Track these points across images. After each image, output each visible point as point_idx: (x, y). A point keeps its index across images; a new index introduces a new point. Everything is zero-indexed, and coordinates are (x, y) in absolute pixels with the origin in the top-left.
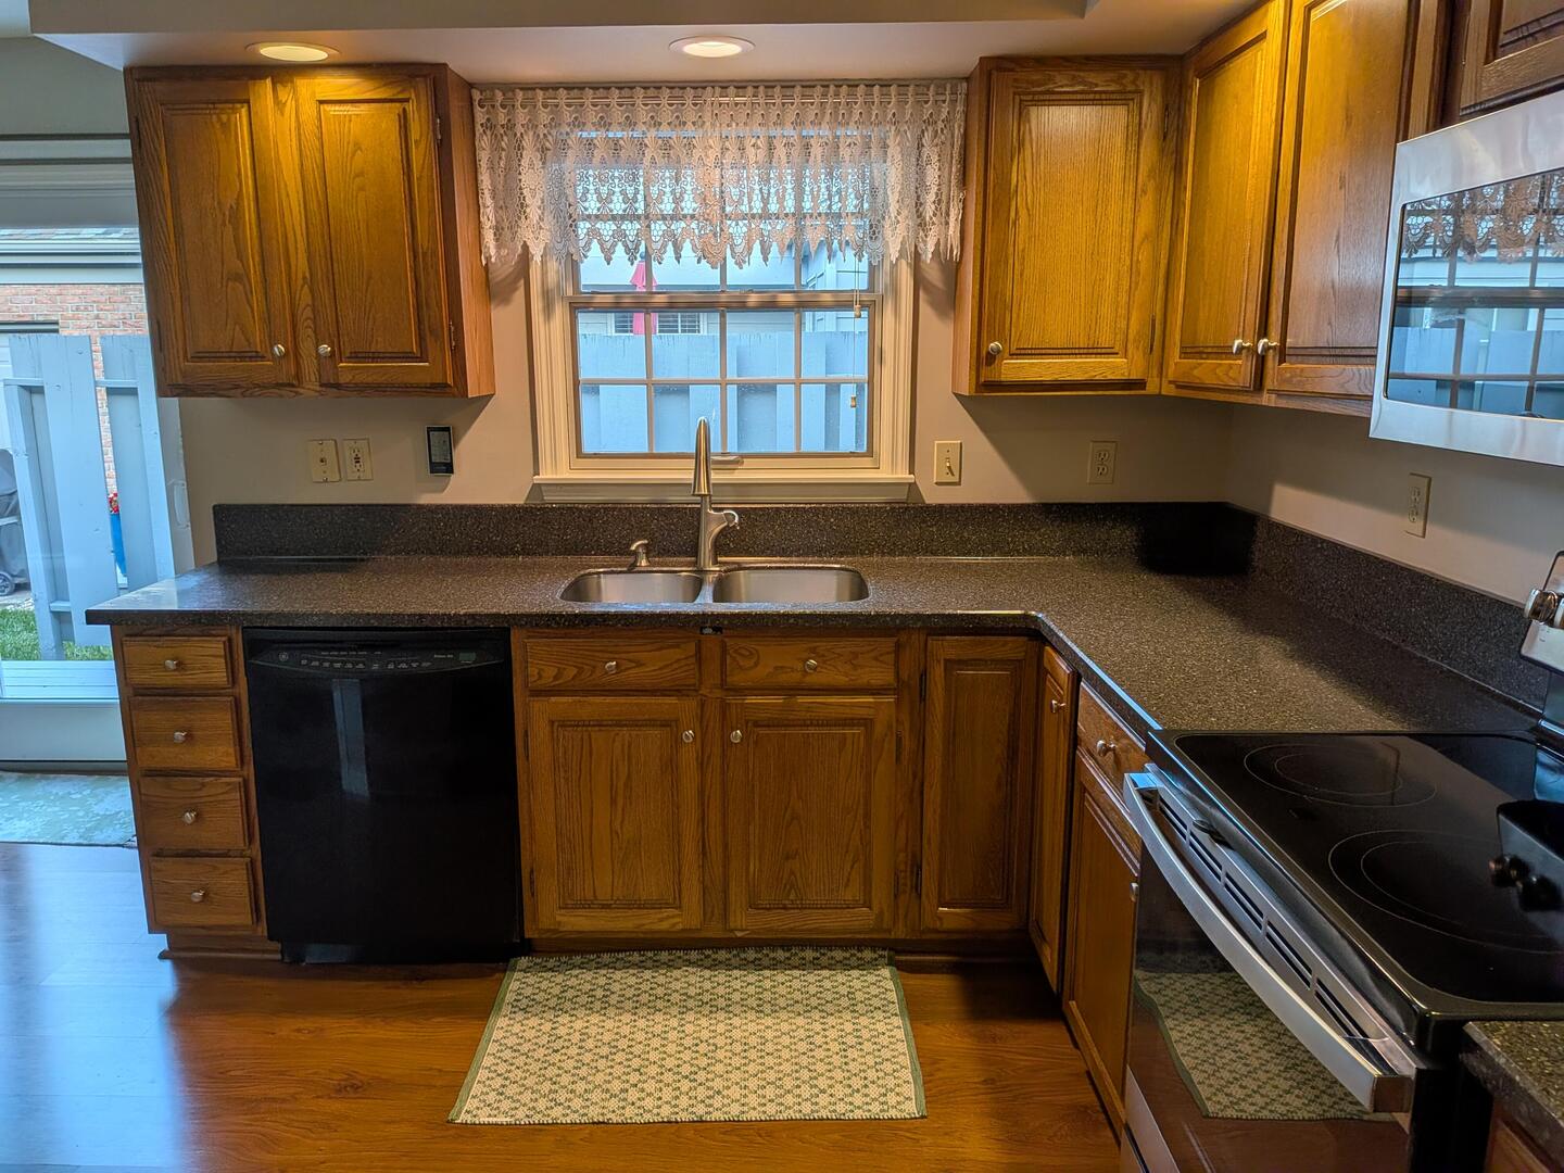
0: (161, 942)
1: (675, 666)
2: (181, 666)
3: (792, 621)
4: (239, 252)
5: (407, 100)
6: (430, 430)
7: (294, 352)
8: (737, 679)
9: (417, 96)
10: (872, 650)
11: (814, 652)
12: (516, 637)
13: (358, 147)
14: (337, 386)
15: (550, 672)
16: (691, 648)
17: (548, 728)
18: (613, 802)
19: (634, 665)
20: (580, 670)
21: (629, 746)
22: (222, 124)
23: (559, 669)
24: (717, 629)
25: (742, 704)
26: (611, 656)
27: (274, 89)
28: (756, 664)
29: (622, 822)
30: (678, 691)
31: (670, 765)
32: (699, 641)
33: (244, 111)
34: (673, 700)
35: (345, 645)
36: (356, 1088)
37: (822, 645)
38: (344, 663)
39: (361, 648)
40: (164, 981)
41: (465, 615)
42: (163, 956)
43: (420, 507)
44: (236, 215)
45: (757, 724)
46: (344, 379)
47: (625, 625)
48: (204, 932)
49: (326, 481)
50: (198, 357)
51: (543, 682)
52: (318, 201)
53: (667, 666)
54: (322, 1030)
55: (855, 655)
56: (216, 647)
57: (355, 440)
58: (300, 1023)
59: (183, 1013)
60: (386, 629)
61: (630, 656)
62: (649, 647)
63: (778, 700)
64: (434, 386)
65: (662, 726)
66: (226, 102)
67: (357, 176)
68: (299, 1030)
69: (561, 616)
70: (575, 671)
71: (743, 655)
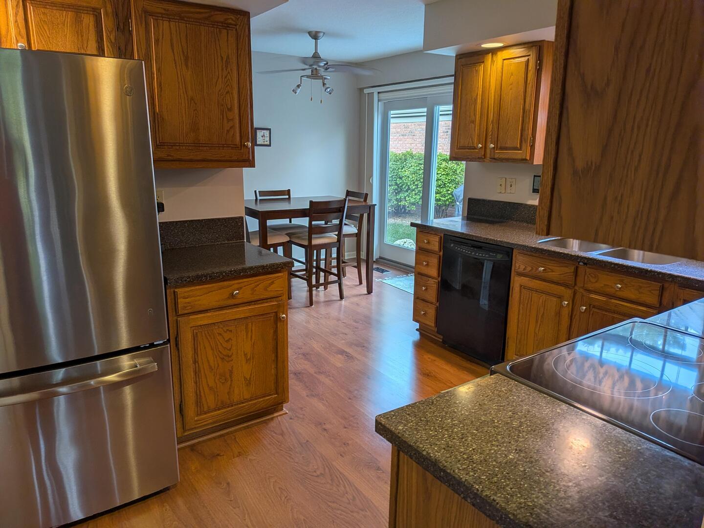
0: (417, 325)
1: (565, 275)
2: (428, 243)
3: (613, 266)
4: (474, 114)
5: (529, 55)
6: (535, 176)
7: (485, 147)
8: (589, 286)
9: (533, 54)
10: (649, 287)
11: (621, 282)
12: (515, 252)
13: (512, 74)
14: (494, 159)
15: (522, 267)
16: (572, 269)
17: (519, 288)
18: (537, 322)
19: (550, 271)
20: (532, 269)
21: (545, 301)
22: (476, 71)
23: (526, 267)
24: (585, 264)
25: (588, 297)
26: (543, 265)
27: (492, 57)
28: (596, 282)
29: (539, 330)
30: (566, 286)
31: (558, 314)
32: (577, 267)
33: (483, 65)
34: (563, 288)
35: (468, 245)
36: (428, 375)
37: (627, 279)
38: (466, 250)
39: (472, 246)
40: (417, 336)
41: (499, 241)
42: (417, 330)
43: (526, 205)
44: (476, 100)
45: (594, 307)
46: (496, 156)
47: (549, 254)
48: (424, 325)
49: (501, 193)
50: (460, 149)
51: (519, 270)
52: (498, 95)
53: (563, 274)
54: (435, 360)
55: (641, 287)
56: (437, 239)
57: (511, 179)
58: (430, 356)
59: (419, 347)
60: (477, 241)
61: (550, 267)
62: (555, 265)
63: (604, 299)
64: (523, 160)
65: (558, 297)
66: (478, 63)
67: (510, 85)
68: (429, 358)
69: (527, 246)
70: (530, 269)
71: (592, 276)
